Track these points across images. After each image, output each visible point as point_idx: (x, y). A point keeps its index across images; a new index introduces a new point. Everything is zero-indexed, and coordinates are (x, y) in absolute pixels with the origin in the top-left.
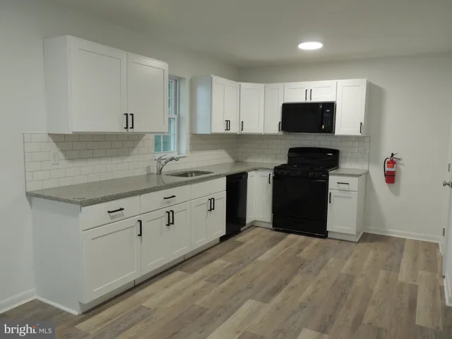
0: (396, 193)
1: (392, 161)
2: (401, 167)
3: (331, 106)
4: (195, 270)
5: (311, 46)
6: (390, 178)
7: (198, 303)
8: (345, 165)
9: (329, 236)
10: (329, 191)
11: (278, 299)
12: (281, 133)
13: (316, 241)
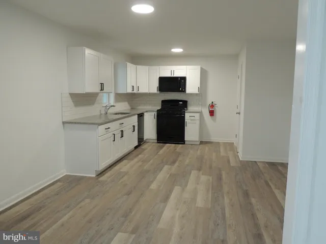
0: (214, 120)
1: (212, 106)
2: (216, 108)
3: (184, 79)
4: (133, 159)
5: (177, 50)
6: (212, 113)
7: (145, 168)
8: (191, 108)
9: (186, 143)
10: (186, 121)
11: (177, 164)
12: (159, 92)
13: (180, 145)
